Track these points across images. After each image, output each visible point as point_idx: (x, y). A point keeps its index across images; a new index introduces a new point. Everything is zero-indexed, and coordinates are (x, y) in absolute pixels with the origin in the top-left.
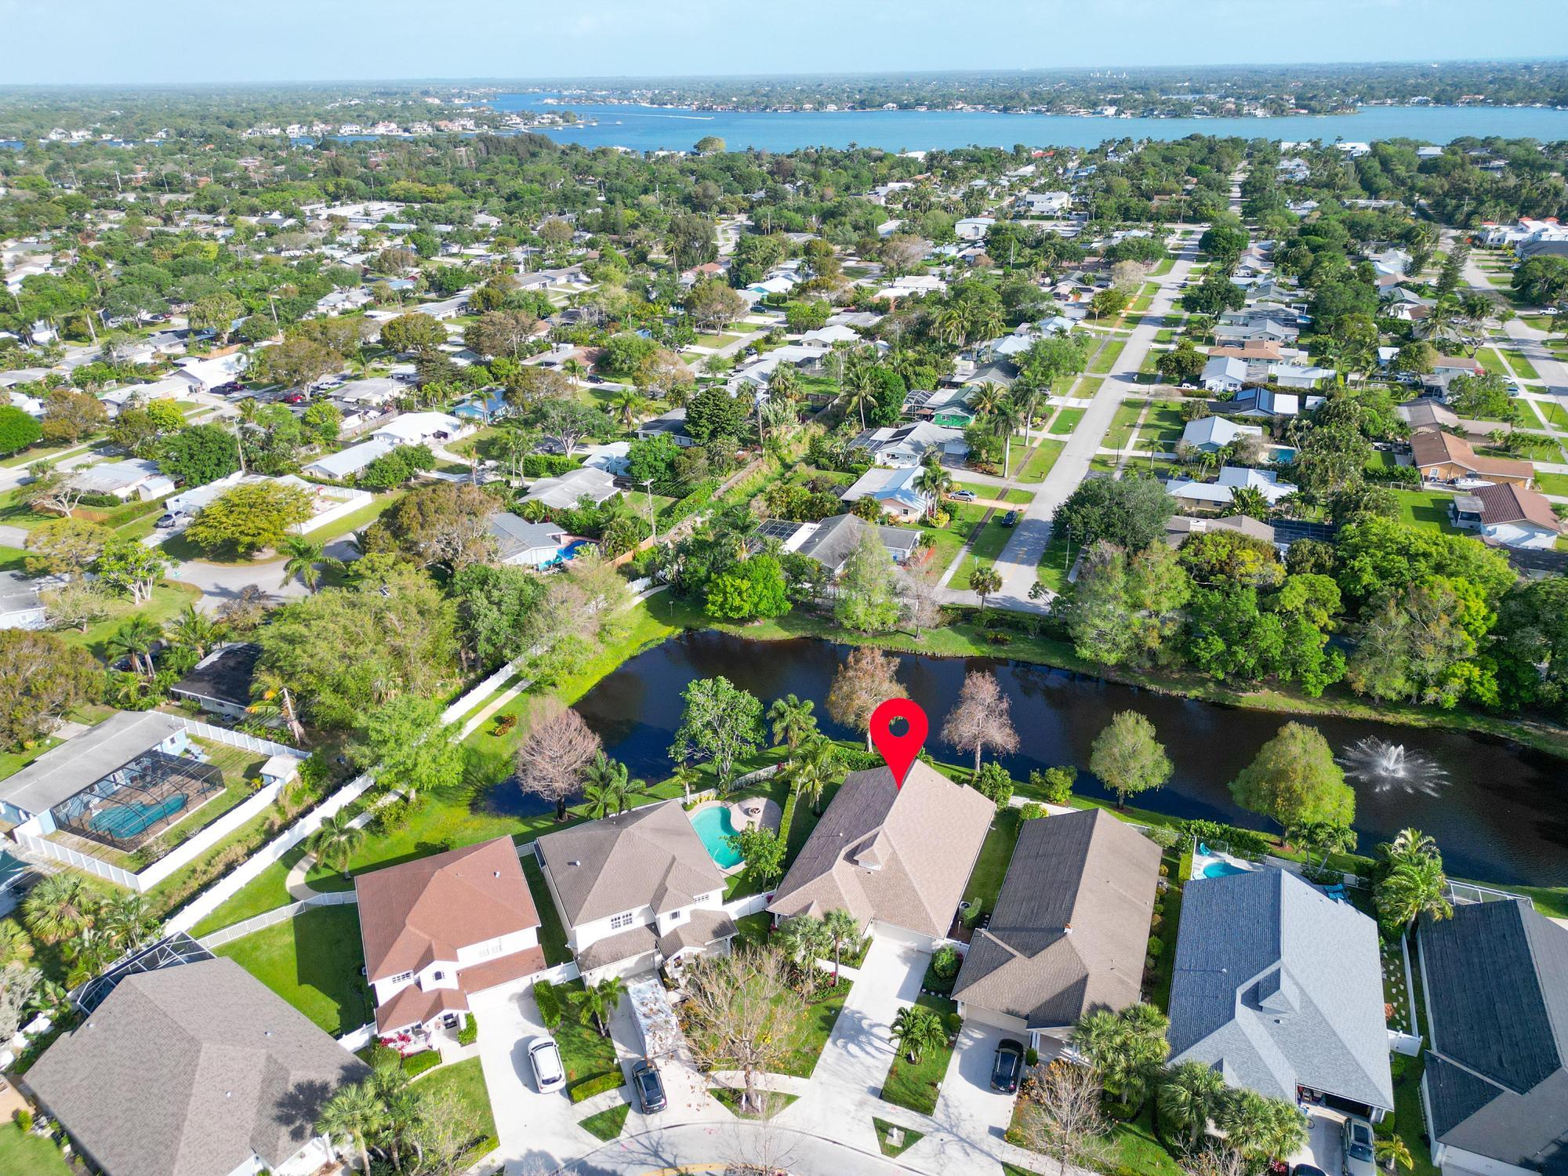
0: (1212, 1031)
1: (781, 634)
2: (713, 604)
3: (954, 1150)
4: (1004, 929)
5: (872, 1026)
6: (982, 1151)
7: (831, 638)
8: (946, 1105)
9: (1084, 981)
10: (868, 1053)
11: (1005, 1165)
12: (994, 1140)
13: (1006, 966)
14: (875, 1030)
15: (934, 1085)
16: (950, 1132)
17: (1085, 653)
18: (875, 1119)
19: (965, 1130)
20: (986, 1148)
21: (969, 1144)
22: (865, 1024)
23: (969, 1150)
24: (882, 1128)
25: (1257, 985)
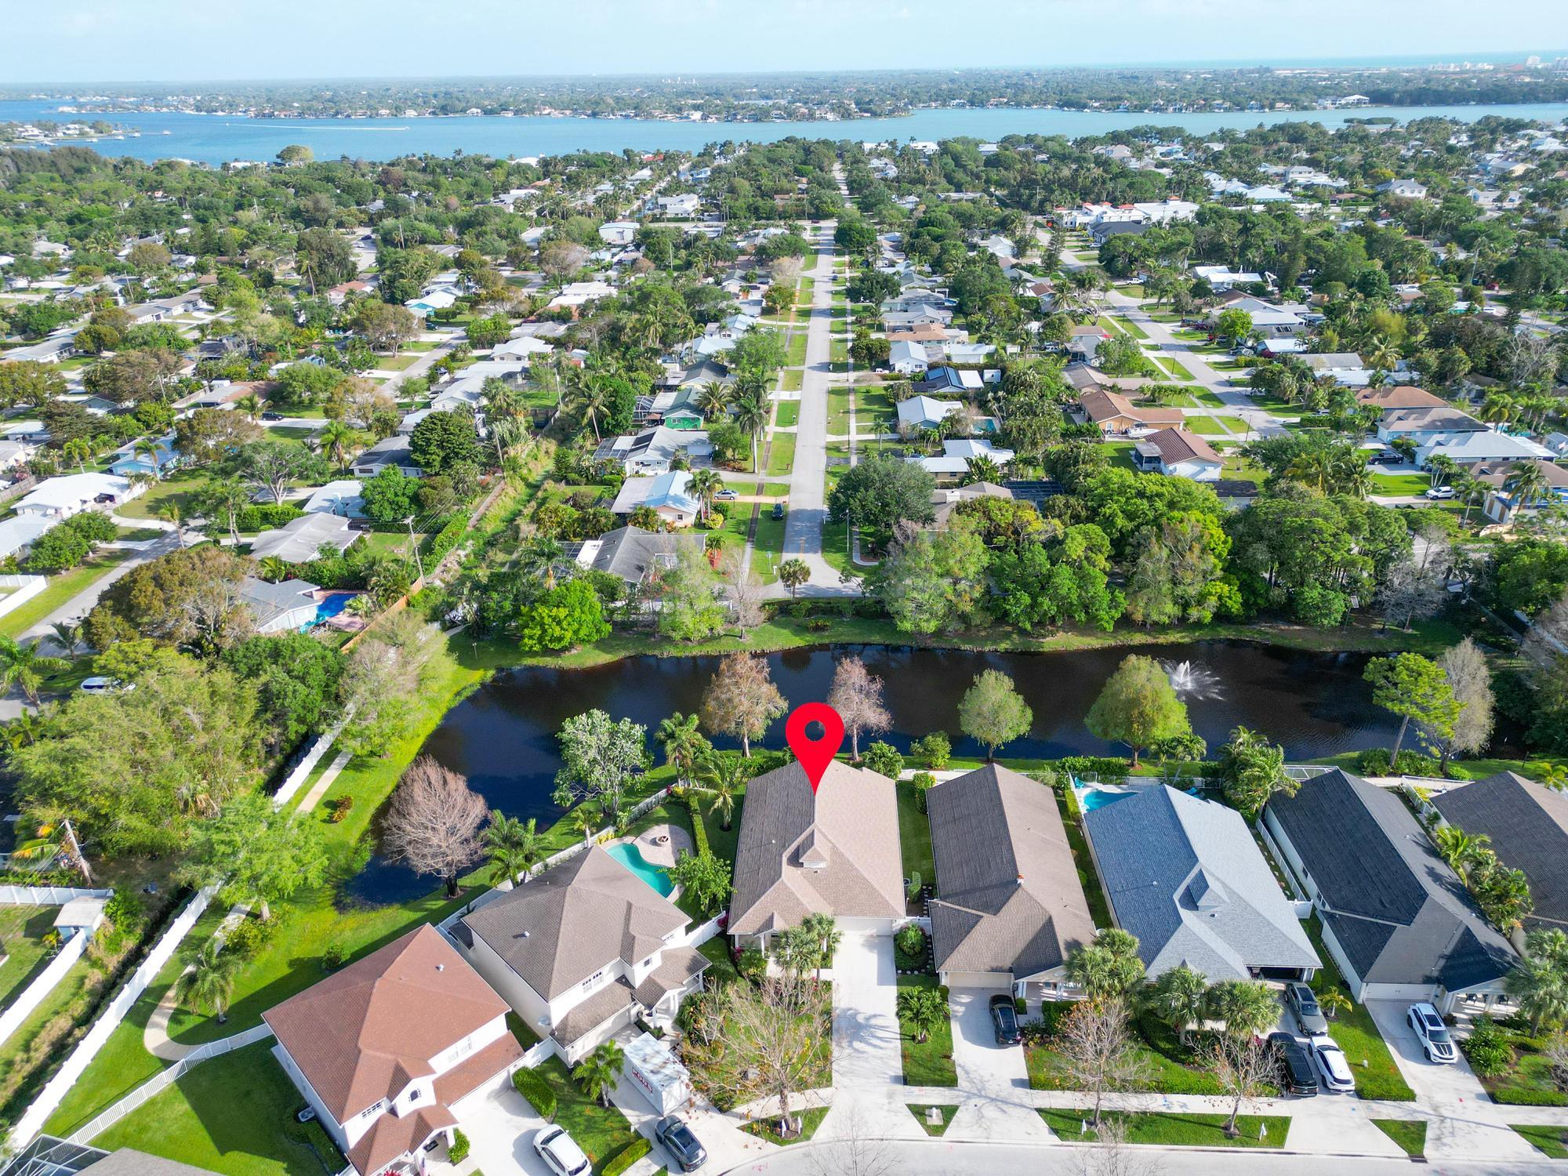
0: (1168, 939)
1: (603, 658)
2: (531, 637)
3: (990, 1111)
4: (957, 894)
5: (868, 1019)
6: (1015, 1105)
7: (657, 652)
8: (967, 1073)
9: (1049, 923)
10: (875, 1046)
11: (1039, 1111)
12: (1021, 1092)
13: (977, 927)
14: (873, 1022)
15: (949, 1057)
16: (980, 1096)
17: (907, 626)
18: (909, 1106)
19: (992, 1089)
20: (1017, 1101)
21: (998, 1101)
22: (860, 1019)
23: (1005, 1107)
24: (919, 1112)
25: (1188, 888)
